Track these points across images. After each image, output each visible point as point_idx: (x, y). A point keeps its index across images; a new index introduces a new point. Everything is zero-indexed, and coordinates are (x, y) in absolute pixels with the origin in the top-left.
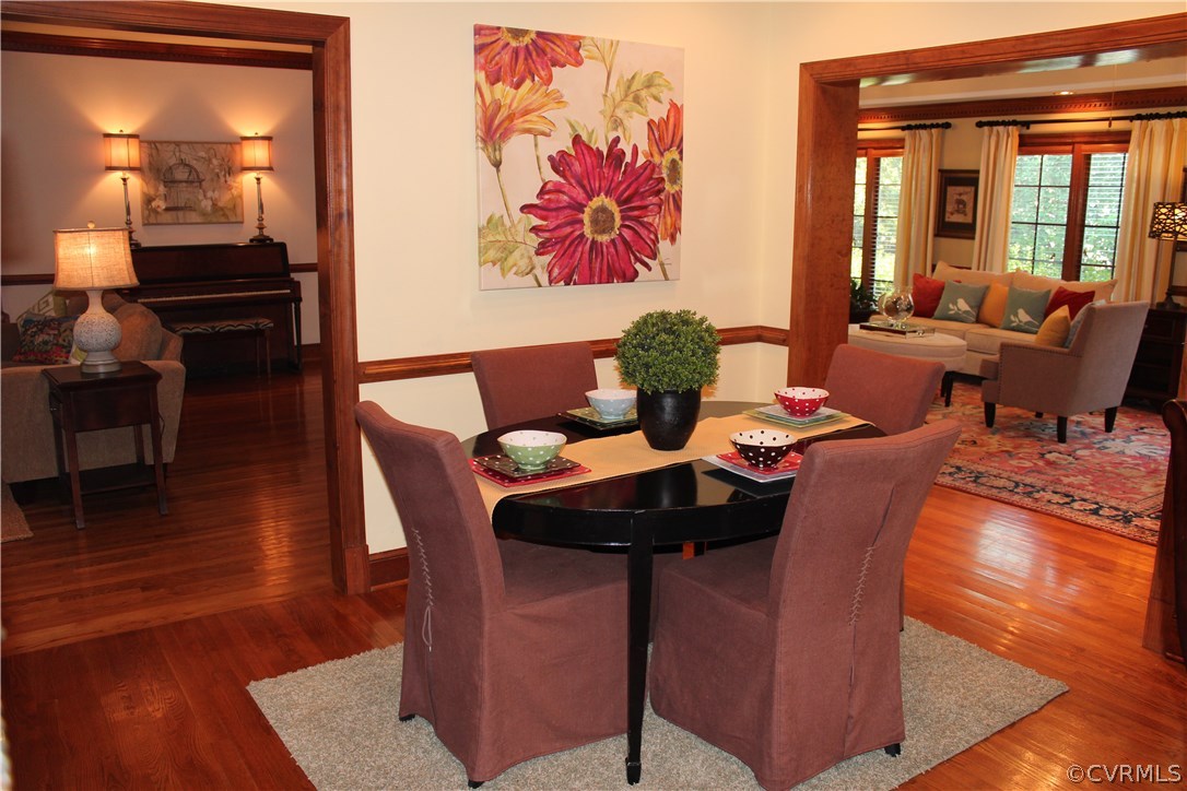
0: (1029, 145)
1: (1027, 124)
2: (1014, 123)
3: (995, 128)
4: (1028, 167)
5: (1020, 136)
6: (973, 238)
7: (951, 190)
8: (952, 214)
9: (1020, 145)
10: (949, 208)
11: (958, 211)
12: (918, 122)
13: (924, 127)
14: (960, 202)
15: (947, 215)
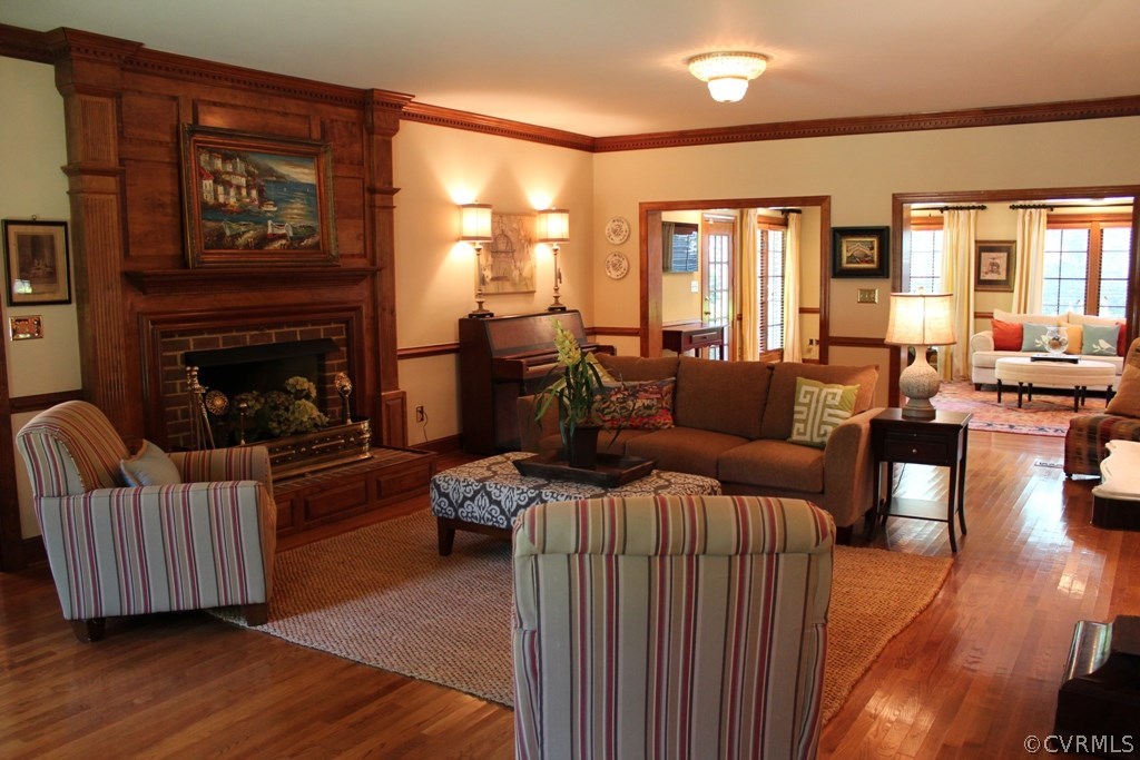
0: (1054, 222)
1: (1051, 207)
2: (1044, 207)
3: (1028, 210)
4: (1052, 237)
5: (1048, 216)
6: (1012, 291)
7: (985, 255)
8: (987, 273)
9: (1048, 222)
10: (983, 269)
11: (992, 271)
12: (955, 205)
13: (962, 208)
14: (993, 264)
15: (982, 274)
